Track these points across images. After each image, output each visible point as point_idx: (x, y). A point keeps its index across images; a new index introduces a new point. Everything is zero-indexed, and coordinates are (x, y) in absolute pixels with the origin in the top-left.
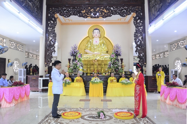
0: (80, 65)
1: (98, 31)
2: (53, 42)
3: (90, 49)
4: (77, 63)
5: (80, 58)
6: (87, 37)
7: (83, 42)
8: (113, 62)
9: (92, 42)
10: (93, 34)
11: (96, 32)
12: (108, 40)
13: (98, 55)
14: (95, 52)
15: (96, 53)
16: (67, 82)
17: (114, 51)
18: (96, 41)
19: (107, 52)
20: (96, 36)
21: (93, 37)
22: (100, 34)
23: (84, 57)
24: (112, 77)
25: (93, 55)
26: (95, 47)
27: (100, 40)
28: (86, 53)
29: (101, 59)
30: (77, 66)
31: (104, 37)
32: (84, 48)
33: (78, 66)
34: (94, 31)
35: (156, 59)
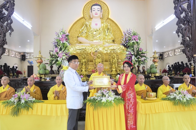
0: (64, 57)
1: (99, 7)
2: (7, 10)
3: (87, 37)
4: (57, 53)
5: (64, 44)
6: (82, 18)
7: (75, 26)
8: (136, 52)
9: (89, 26)
10: (91, 13)
11: (96, 9)
12: (114, 24)
13: (99, 45)
14: (94, 41)
15: (96, 42)
16: (23, 101)
17: (124, 39)
18: (96, 24)
19: (113, 41)
20: (96, 15)
21: (91, 17)
22: (102, 13)
23: (76, 48)
24: (141, 85)
25: (92, 46)
26: (95, 33)
27: (102, 23)
28: (80, 43)
29: (105, 52)
30: (57, 61)
31: (108, 18)
32: (77, 36)
33: (59, 59)
34: (94, 7)
35: (175, 55)
